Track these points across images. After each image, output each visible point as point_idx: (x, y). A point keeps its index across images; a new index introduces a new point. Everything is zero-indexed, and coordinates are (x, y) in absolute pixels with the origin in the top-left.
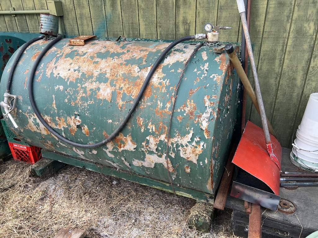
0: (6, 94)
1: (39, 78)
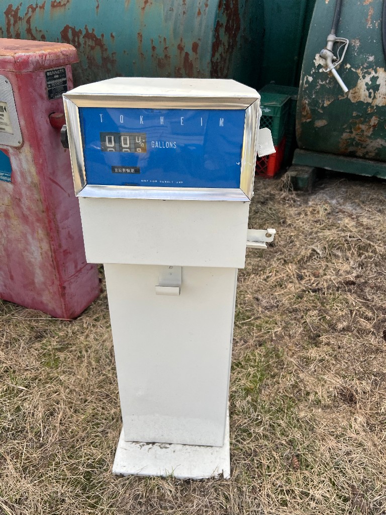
0: (331, 37)
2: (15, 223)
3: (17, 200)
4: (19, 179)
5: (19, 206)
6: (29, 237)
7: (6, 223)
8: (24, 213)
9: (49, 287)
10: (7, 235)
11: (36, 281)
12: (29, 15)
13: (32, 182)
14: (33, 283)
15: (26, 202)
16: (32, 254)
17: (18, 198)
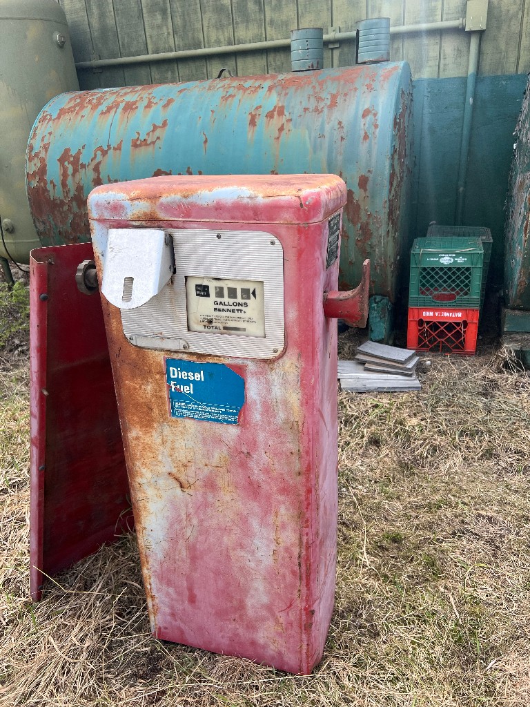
2: (227, 498)
3: (242, 456)
4: (256, 416)
5: (243, 465)
6: (255, 523)
7: (206, 499)
8: (254, 478)
9: (277, 613)
10: (201, 521)
11: (249, 602)
12: (97, 160)
13: (286, 422)
14: (241, 607)
15: (261, 458)
16: (253, 554)
17: (245, 451)
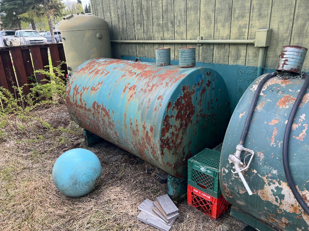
0: (239, 147)
1: (300, 135)
12: (82, 92)
